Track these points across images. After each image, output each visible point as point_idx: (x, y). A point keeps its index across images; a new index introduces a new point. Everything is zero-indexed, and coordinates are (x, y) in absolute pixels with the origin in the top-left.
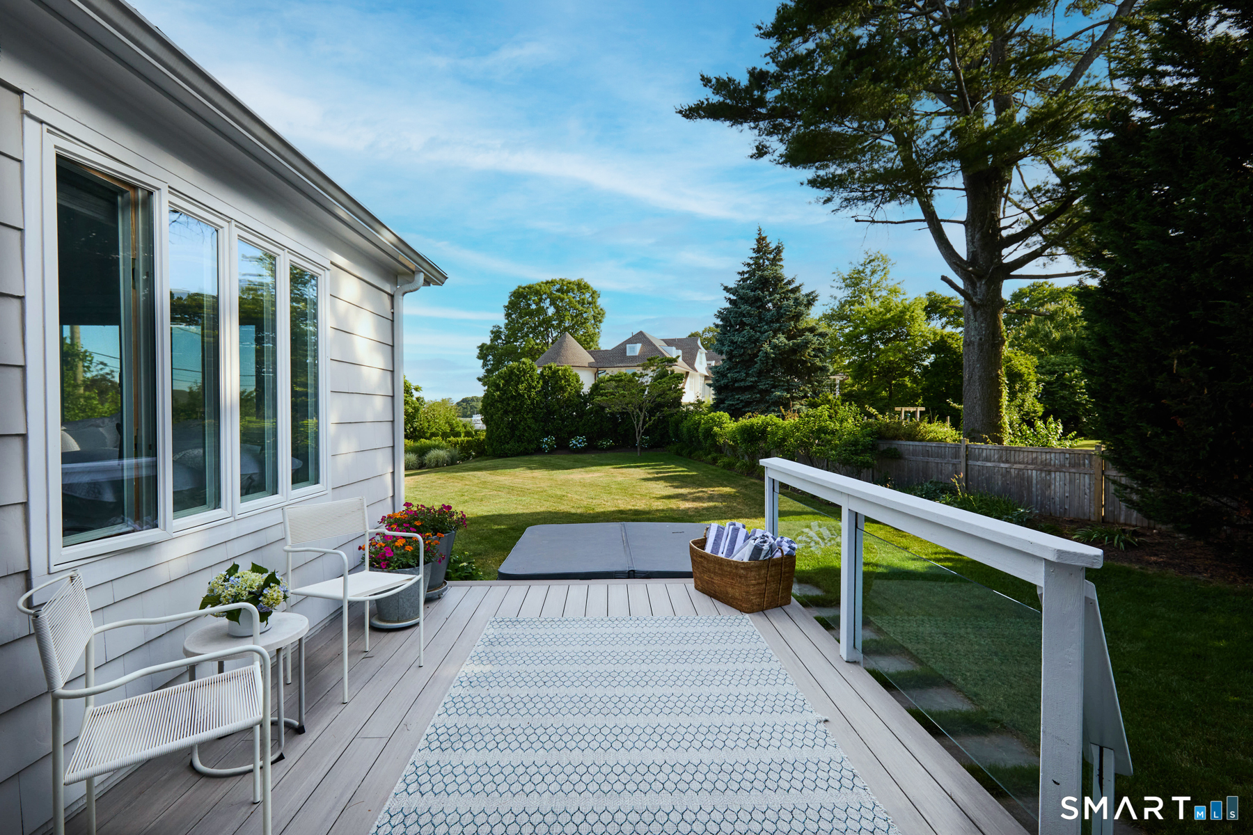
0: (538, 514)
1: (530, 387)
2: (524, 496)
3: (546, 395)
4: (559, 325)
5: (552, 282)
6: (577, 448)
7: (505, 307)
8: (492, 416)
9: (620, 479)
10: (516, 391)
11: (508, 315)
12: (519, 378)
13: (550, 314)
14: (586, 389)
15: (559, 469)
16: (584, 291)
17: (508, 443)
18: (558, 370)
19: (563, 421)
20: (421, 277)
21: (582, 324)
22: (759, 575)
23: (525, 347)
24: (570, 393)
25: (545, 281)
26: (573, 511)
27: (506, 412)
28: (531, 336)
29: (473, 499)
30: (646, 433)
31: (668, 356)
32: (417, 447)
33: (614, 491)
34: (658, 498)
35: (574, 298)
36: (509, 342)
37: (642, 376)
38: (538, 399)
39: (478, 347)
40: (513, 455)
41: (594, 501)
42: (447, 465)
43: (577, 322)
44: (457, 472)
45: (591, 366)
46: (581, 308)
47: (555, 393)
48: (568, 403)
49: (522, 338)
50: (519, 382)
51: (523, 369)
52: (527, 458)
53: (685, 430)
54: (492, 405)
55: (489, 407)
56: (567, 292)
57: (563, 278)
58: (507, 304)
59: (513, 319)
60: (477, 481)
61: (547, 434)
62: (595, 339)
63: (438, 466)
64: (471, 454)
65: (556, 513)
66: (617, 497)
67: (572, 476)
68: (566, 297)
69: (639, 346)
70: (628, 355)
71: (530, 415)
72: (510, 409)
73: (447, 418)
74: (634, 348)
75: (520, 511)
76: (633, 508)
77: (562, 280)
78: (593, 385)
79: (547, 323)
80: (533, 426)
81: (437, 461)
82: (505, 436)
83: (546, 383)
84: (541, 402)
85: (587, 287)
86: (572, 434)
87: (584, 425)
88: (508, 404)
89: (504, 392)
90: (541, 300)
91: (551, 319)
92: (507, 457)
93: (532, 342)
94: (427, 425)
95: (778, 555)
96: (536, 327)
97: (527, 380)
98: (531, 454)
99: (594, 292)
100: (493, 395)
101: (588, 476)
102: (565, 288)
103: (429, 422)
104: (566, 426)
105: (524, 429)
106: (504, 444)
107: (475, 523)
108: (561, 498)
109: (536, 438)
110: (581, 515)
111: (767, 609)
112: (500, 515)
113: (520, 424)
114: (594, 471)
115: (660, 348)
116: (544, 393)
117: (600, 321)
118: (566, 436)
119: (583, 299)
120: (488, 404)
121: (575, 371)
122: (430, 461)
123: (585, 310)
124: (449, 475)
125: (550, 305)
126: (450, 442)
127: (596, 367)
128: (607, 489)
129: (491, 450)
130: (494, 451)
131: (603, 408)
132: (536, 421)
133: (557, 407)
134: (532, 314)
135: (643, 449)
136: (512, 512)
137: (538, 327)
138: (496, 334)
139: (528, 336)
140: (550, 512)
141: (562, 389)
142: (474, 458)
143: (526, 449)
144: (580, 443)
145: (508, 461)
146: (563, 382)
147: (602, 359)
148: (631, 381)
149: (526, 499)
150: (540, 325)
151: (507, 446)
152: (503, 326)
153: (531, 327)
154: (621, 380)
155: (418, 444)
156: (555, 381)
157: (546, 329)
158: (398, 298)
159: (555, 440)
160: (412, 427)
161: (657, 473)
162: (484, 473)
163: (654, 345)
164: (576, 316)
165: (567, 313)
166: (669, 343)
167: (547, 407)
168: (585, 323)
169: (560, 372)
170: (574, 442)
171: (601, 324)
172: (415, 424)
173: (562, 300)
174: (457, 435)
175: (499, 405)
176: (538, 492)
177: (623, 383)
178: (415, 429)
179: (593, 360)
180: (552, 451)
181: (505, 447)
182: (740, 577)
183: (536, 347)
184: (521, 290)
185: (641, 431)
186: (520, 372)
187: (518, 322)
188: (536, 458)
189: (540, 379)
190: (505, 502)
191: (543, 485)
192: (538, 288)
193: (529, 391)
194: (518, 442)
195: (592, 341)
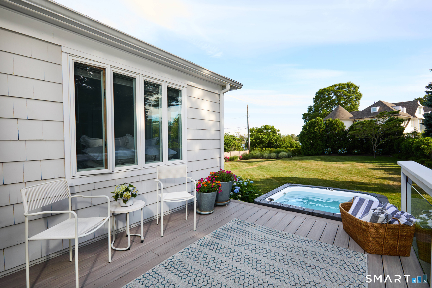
0: (312, 179)
1: (320, 128)
2: (310, 171)
3: (327, 132)
4: (338, 103)
5: (335, 86)
6: (342, 153)
7: (314, 98)
8: (304, 140)
9: (359, 168)
10: (314, 130)
11: (315, 102)
12: (315, 125)
13: (334, 99)
14: (347, 128)
15: (330, 162)
16: (350, 87)
17: (310, 150)
18: (333, 121)
19: (335, 142)
20: (228, 87)
21: (349, 101)
22: (377, 232)
23: (322, 113)
24: (338, 130)
25: (331, 86)
26: (328, 179)
27: (309, 139)
28: (325, 108)
29: (289, 171)
30: (379, 147)
31: (395, 110)
32: (276, 151)
33: (354, 173)
34: (376, 178)
35: (345, 91)
36: (316, 112)
37: (376, 121)
38: (323, 133)
39: (303, 115)
40: (312, 155)
41: (341, 176)
42: (287, 158)
43: (346, 101)
44: (287, 160)
45: (351, 118)
46: (349, 94)
47: (331, 130)
48: (338, 134)
49: (321, 109)
50: (315, 126)
51: (317, 121)
52: (317, 156)
53: (403, 146)
54: (304, 136)
55: (302, 137)
56: (342, 89)
57: (340, 83)
58: (314, 97)
59: (317, 103)
60: (293, 164)
61: (327, 147)
62: (356, 107)
63: (283, 158)
64: (296, 154)
65: (320, 180)
66: (353, 176)
67: (335, 165)
68: (341, 91)
69: (378, 108)
70: (371, 112)
71: (320, 140)
72: (311, 137)
73: (289, 141)
74: (375, 109)
75: (304, 177)
76: (360, 181)
77: (339, 84)
78: (350, 127)
79: (333, 102)
80: (321, 144)
81: (283, 156)
82: (309, 148)
83: (327, 126)
84: (325, 134)
85: (352, 85)
86: (339, 148)
87: (345, 144)
88: (310, 136)
89: (309, 131)
90: (329, 94)
91: (334, 101)
92: (310, 156)
93: (325, 111)
94: (281, 143)
95: (396, 223)
96: (327, 105)
97: (319, 126)
98: (320, 155)
99: (356, 87)
100: (304, 132)
101: (343, 165)
102: (341, 87)
103: (282, 142)
104: (336, 144)
105: (317, 145)
106: (308, 151)
107: (285, 179)
108: (325, 173)
109: (322, 149)
110: (331, 182)
111: (385, 254)
112: (296, 178)
113: (315, 143)
114: (347, 163)
115: (391, 108)
116: (326, 130)
117: (359, 99)
118: (336, 148)
119: (350, 91)
120: (302, 136)
121: (341, 121)
122: (280, 156)
123: (351, 95)
124: (284, 161)
125: (334, 95)
126: (288, 149)
127: (353, 119)
128: (350, 172)
129: (303, 153)
130: (304, 153)
131: (355, 136)
132: (322, 142)
133: (332, 136)
134: (325, 100)
135: (377, 155)
136: (301, 177)
137: (328, 105)
138: (310, 109)
139: (324, 109)
140: (317, 179)
141: (335, 129)
142: (297, 156)
143: (318, 153)
144: (343, 151)
145: (309, 157)
146: (335, 126)
147: (357, 115)
148: (369, 124)
149: (310, 173)
150: (329, 104)
151: (310, 152)
152: (313, 106)
153: (325, 105)
154: (364, 124)
155: (277, 150)
156: (331, 126)
157: (332, 105)
158: (222, 95)
159: (331, 150)
160: (276, 144)
161: (381, 166)
162: (298, 161)
163: (388, 106)
164: (346, 98)
165: (342, 97)
166: (398, 104)
167: (327, 136)
168: (351, 100)
169: (334, 122)
170: (340, 151)
171: (360, 100)
172: (278, 143)
173: (339, 92)
174: (293, 147)
175: (306, 136)
176: (315, 170)
177: (365, 125)
178: (277, 145)
179: (352, 116)
180: (329, 154)
181: (309, 152)
182: (363, 230)
183: (327, 113)
184: (320, 91)
185: (376, 147)
186: (316, 123)
187: (319, 104)
188: (321, 157)
189: (324, 125)
190: (300, 173)
191: (320, 167)
192: (328, 89)
193: (320, 130)
194: (314, 150)
195: (355, 108)
